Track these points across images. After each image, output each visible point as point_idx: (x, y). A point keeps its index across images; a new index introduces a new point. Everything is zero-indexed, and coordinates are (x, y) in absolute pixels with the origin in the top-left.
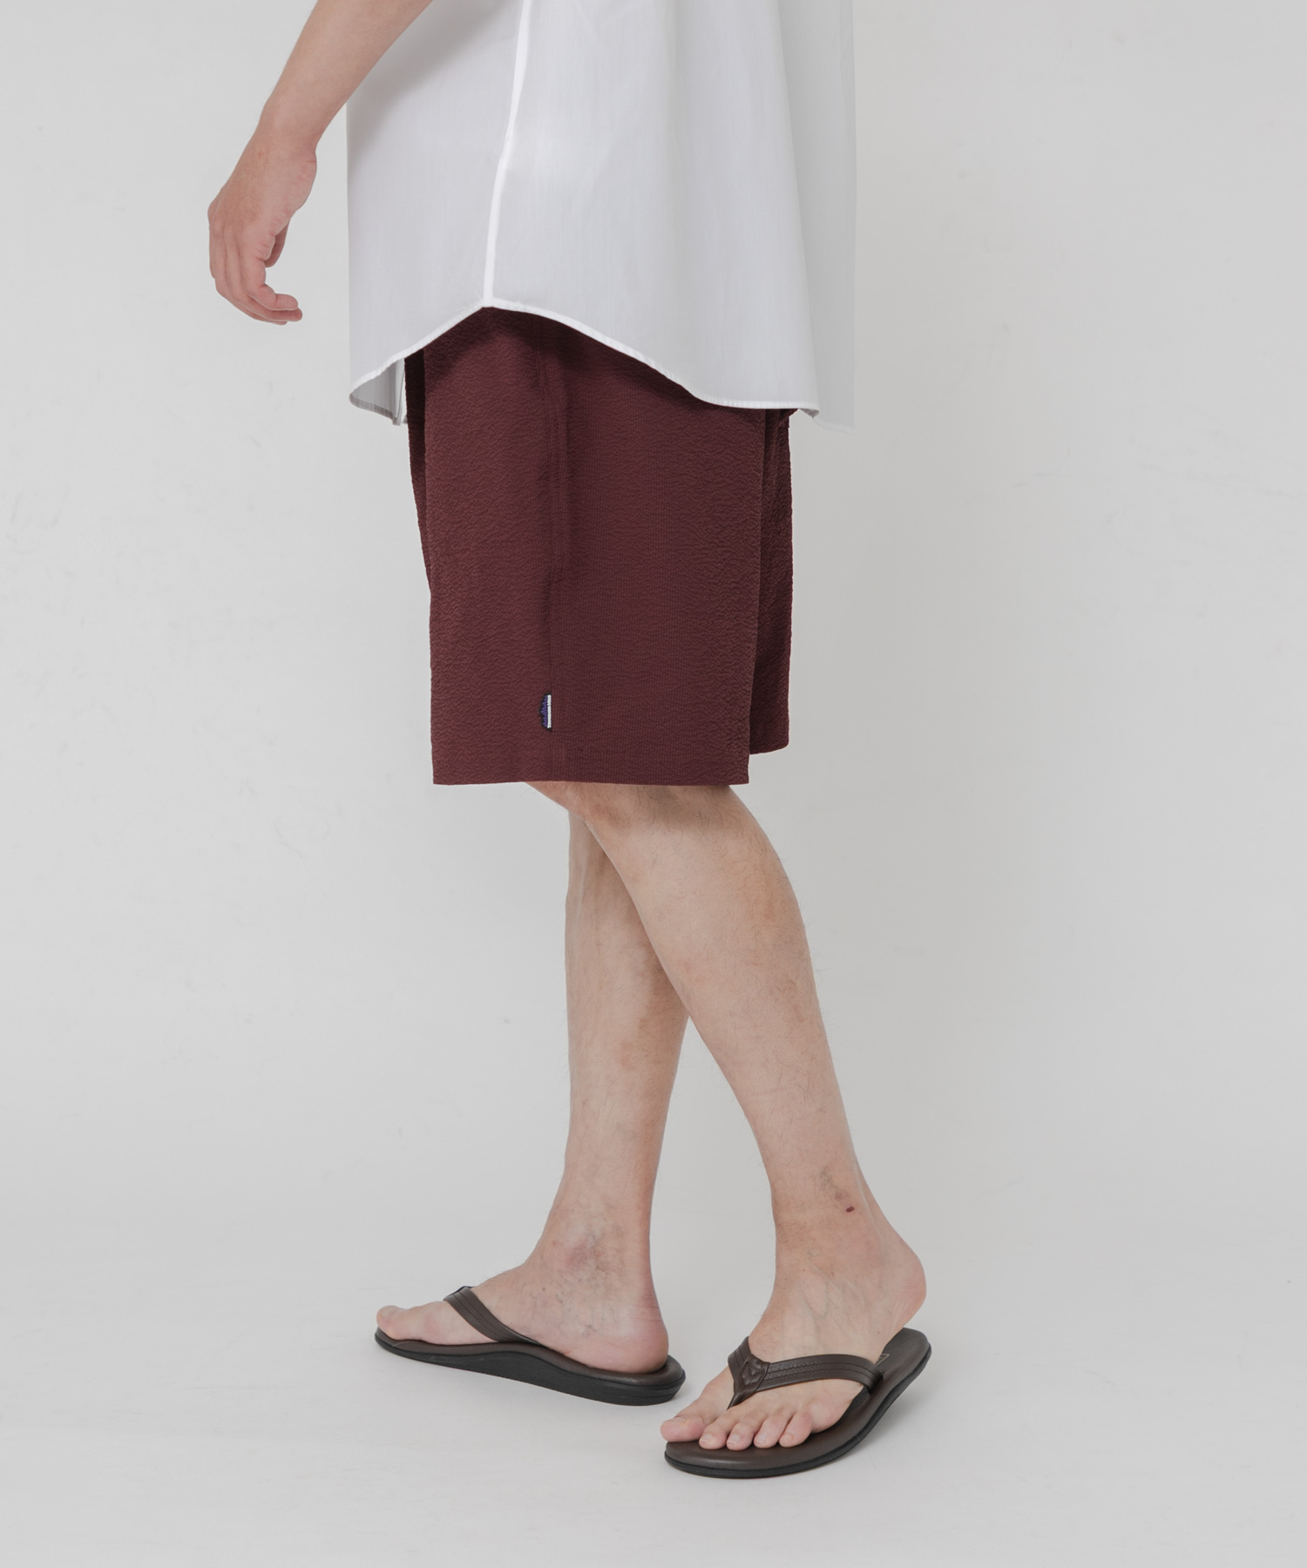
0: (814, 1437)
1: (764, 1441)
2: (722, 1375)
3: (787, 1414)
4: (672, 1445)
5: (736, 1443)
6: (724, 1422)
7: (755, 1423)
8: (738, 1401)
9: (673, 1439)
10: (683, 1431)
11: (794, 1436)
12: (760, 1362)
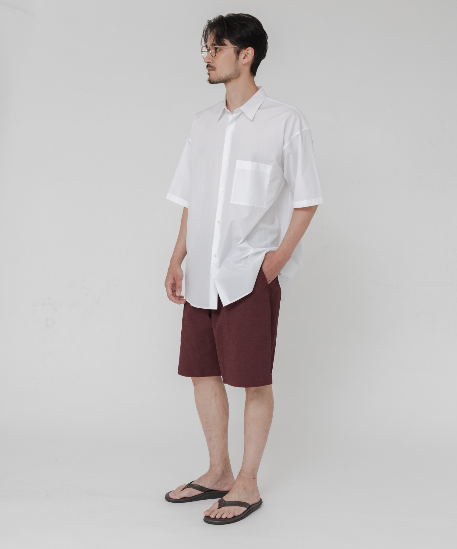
0: (234, 517)
1: (223, 517)
2: (217, 502)
3: (229, 512)
4: (206, 517)
5: (218, 517)
6: (216, 512)
7: (222, 513)
8: (219, 508)
9: (206, 515)
10: (207, 514)
11: (230, 516)
12: (224, 501)
